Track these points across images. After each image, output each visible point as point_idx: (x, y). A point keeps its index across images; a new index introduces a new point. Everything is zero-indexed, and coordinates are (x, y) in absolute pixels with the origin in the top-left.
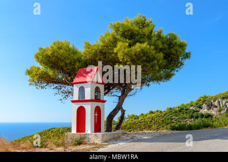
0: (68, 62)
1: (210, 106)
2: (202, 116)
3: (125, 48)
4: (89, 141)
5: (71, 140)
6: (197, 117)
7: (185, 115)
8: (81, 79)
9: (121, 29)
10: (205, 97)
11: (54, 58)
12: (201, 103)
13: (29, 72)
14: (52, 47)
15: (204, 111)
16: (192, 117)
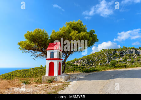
0: (43, 39)
1: (77, 62)
2: (75, 65)
3: (76, 34)
4: (57, 81)
5: (46, 80)
6: (73, 66)
7: (69, 65)
8: (51, 48)
9: (72, 25)
10: (76, 59)
11: (36, 37)
12: (74, 61)
13: (20, 44)
14: (35, 31)
15: (75, 64)
16: (71, 66)
